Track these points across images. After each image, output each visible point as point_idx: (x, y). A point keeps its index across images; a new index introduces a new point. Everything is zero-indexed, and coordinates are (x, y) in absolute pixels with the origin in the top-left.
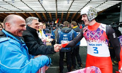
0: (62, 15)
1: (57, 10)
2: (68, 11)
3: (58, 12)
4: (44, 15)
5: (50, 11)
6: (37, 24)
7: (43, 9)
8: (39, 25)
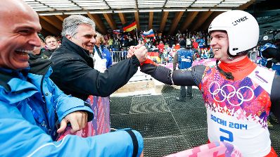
0: (151, 17)
1: (137, 5)
2: (164, 8)
3: (140, 11)
4: (108, 19)
5: (122, 9)
6: (89, 36)
7: (104, 4)
8: (93, 40)
